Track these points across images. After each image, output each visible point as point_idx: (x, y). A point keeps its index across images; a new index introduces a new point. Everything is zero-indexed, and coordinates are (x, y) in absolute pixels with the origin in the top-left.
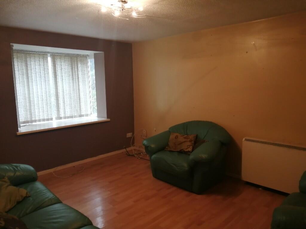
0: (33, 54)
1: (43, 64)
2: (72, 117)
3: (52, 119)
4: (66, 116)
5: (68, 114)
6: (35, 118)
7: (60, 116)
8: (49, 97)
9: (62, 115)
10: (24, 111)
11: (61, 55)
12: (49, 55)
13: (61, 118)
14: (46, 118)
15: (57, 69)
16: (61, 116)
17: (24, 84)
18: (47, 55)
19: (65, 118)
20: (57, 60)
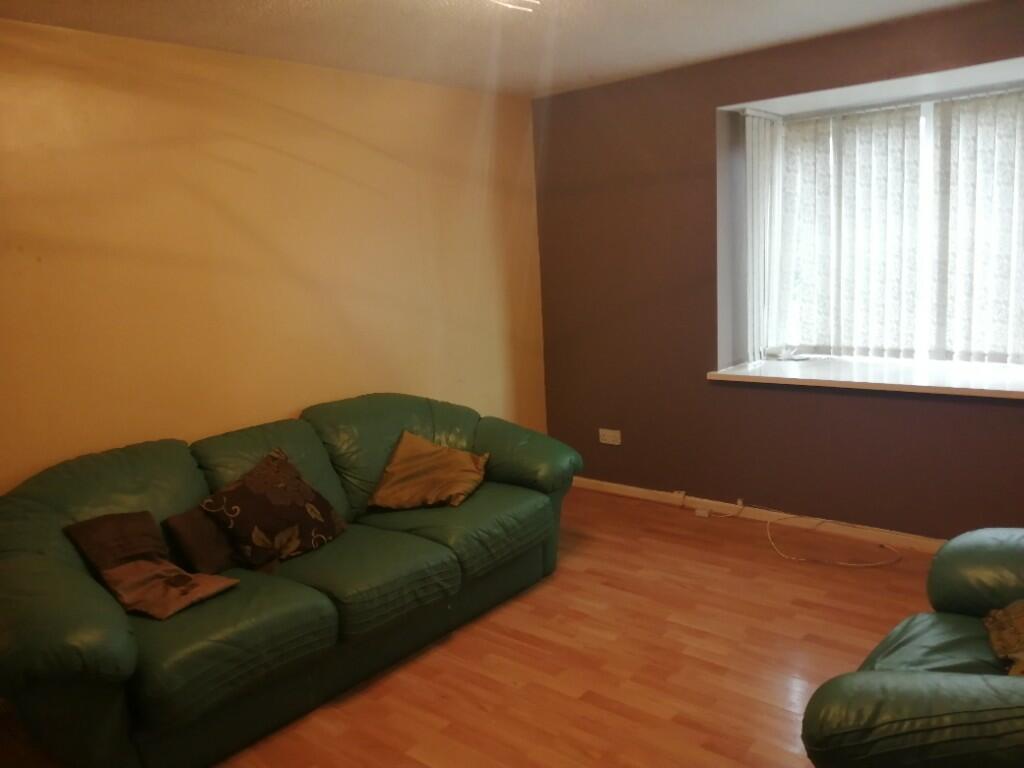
0: (868, 114)
1: (900, 146)
2: (1001, 358)
3: (910, 353)
4: (975, 348)
5: (984, 343)
6: (851, 338)
7: (948, 344)
8: (911, 269)
9: (956, 344)
10: (819, 312)
11: (979, 100)
12: (927, 107)
13: (948, 355)
14: (888, 344)
15: (953, 159)
16: (949, 347)
17: (827, 226)
18: (919, 108)
19: (967, 356)
20: (958, 120)
